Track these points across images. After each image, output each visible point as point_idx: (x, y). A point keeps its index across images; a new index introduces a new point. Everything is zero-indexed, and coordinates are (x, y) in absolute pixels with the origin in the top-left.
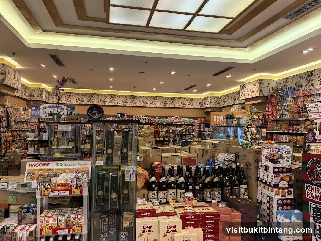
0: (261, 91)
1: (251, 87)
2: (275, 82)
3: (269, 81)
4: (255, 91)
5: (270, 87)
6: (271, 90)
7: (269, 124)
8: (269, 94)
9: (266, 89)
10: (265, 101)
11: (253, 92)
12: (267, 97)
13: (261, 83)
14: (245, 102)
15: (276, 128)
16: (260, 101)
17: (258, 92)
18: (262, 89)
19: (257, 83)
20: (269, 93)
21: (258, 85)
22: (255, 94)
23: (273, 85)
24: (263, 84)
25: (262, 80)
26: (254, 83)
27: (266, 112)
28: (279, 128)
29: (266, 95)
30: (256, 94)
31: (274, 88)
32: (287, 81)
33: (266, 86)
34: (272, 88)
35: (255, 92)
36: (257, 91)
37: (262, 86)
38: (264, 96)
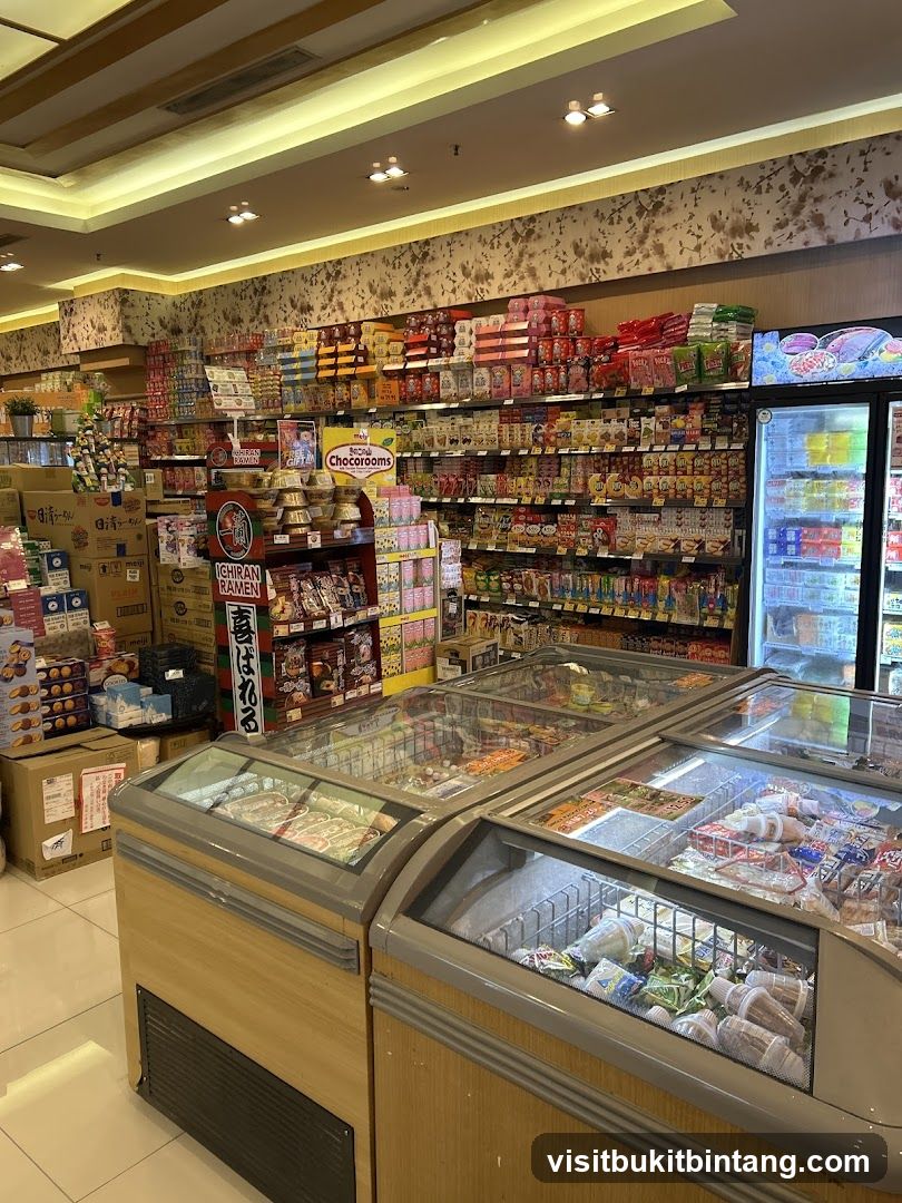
0: (127, 329)
1: (92, 312)
2: (169, 302)
3: (150, 297)
4: (109, 328)
5: (154, 317)
6: (158, 327)
7: (159, 434)
8: (152, 339)
9: (141, 323)
10: (142, 364)
11: (102, 329)
12: (145, 350)
13: (124, 302)
14: (78, 362)
15: (180, 448)
16: (125, 362)
17: (117, 331)
18: (131, 323)
19: (111, 302)
20: (153, 335)
21: (117, 309)
22: (108, 336)
23: (161, 311)
24: (133, 305)
25: (126, 291)
26: (102, 299)
27: (146, 397)
28: (188, 448)
29: (143, 341)
30: (112, 338)
31: (166, 321)
32: (200, 301)
33: (140, 311)
34: (161, 322)
35: (109, 332)
36: (114, 329)
37: (128, 311)
38: (136, 346)
